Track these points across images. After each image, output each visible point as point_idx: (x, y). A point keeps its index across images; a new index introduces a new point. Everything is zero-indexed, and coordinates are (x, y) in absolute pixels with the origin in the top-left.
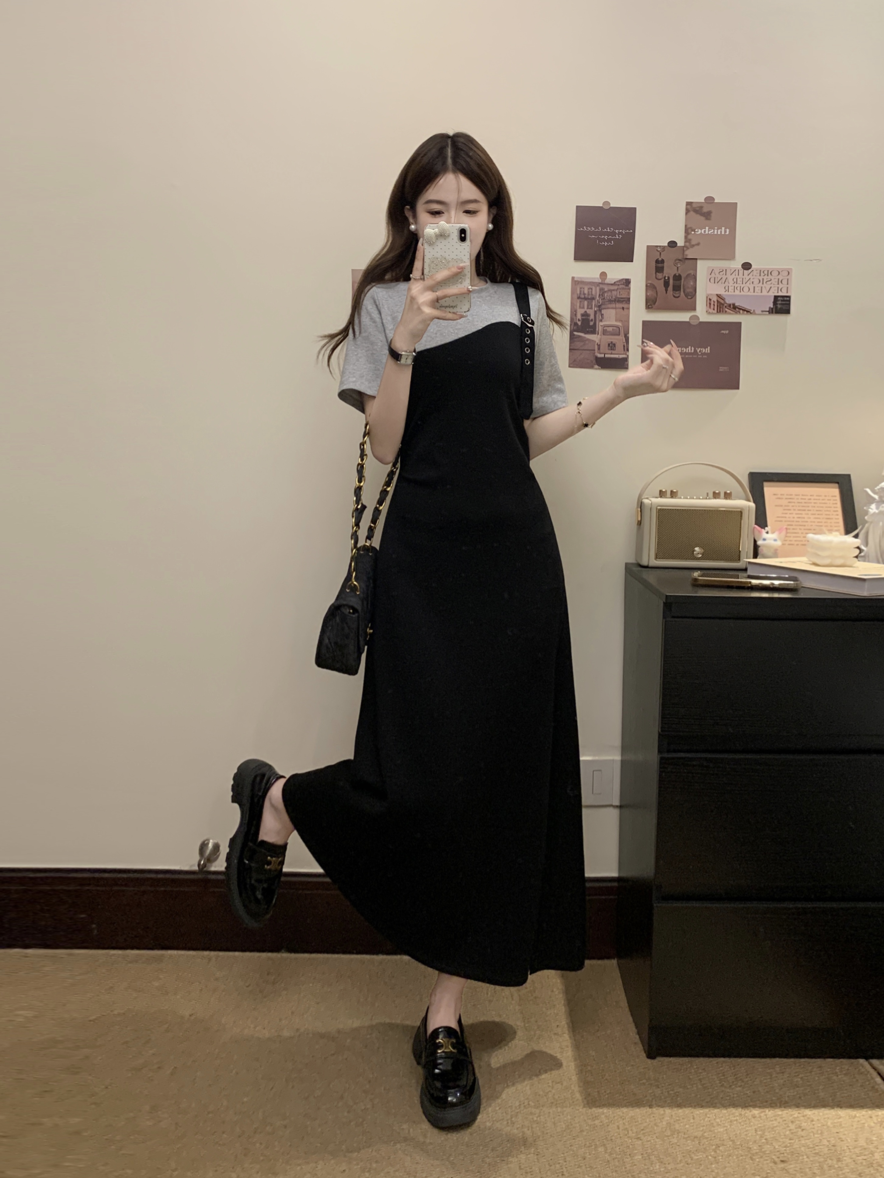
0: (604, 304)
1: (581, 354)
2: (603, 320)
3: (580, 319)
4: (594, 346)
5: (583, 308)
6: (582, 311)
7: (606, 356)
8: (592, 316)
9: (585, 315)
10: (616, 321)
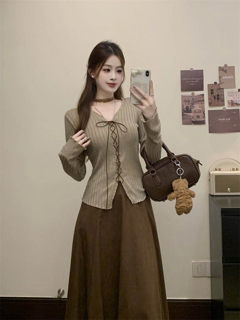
0: (194, 103)
1: (186, 120)
2: (194, 108)
3: (185, 108)
4: (191, 117)
7: (196, 120)
8: (190, 107)
9: (187, 107)
10: (199, 108)
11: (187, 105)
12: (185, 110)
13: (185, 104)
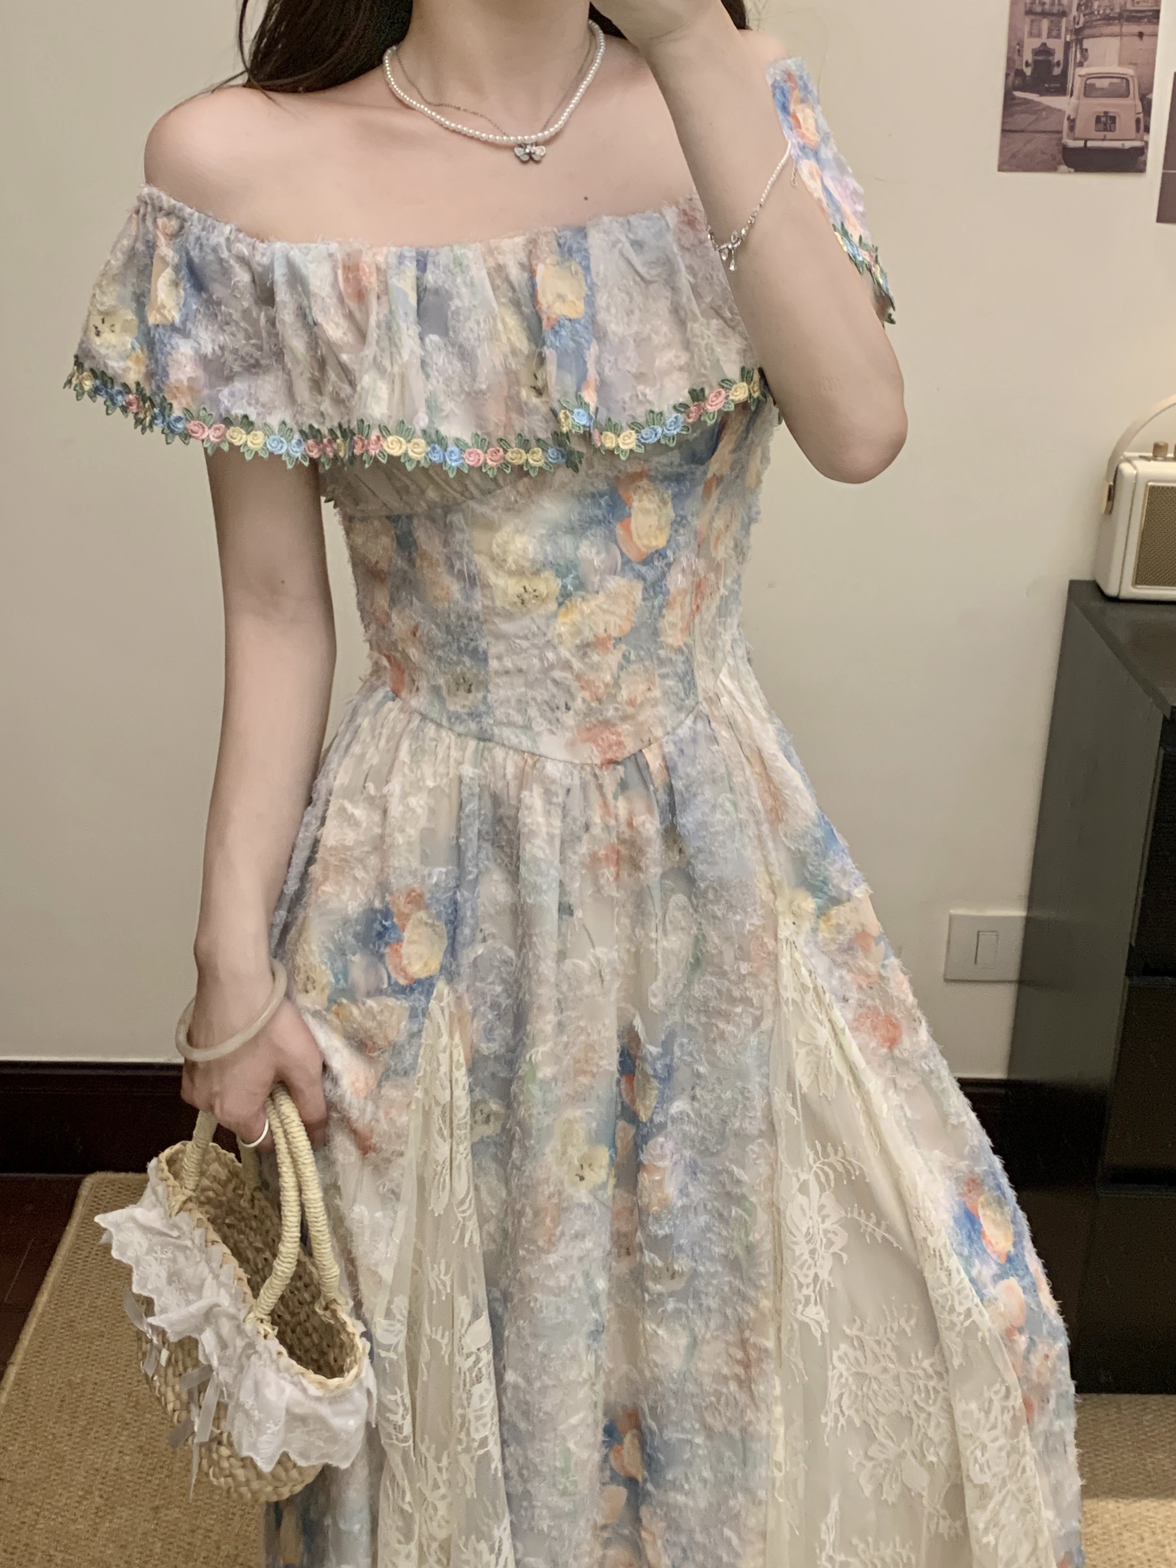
0: (1090, 27)
1: (1029, 142)
2: (1085, 64)
3: (1030, 61)
4: (1061, 123)
5: (1039, 35)
6: (1036, 43)
7: (1090, 144)
8: (1059, 56)
9: (1044, 51)
10: (1120, 64)
11: (1044, 39)
12: (1028, 71)
13: (1031, 35)
